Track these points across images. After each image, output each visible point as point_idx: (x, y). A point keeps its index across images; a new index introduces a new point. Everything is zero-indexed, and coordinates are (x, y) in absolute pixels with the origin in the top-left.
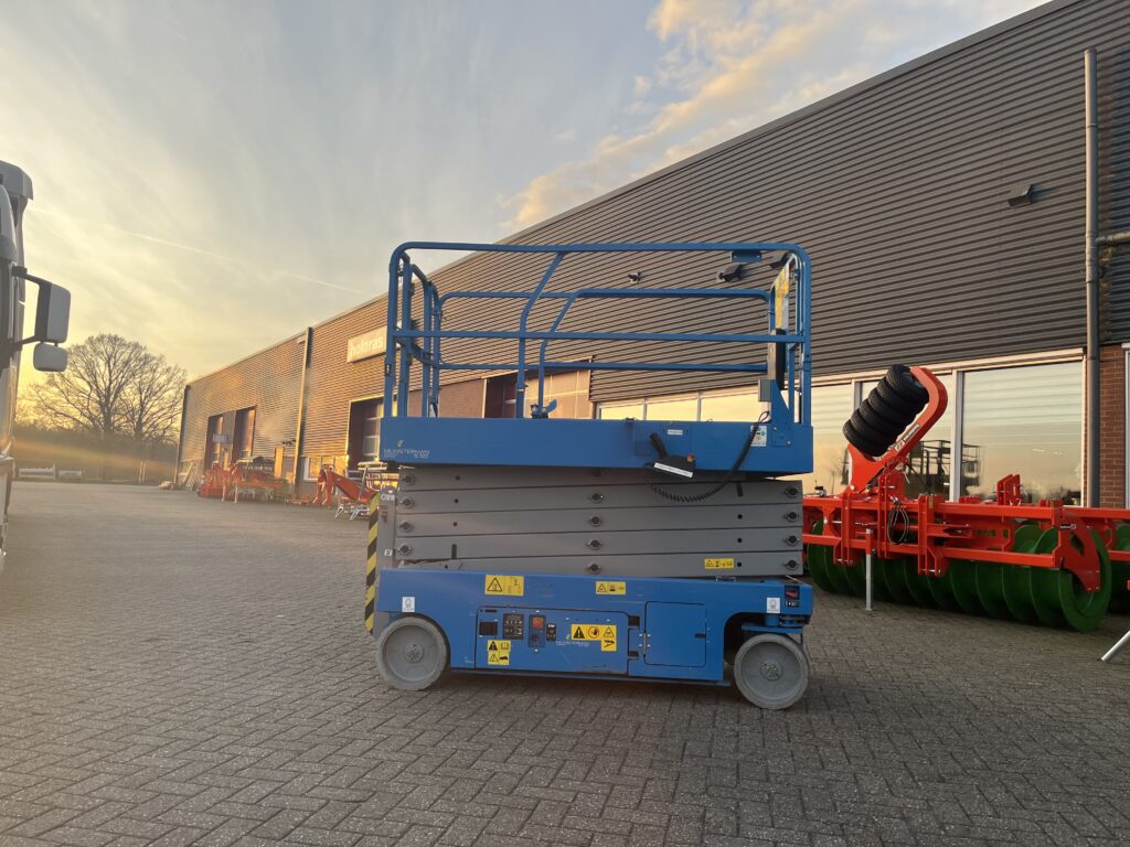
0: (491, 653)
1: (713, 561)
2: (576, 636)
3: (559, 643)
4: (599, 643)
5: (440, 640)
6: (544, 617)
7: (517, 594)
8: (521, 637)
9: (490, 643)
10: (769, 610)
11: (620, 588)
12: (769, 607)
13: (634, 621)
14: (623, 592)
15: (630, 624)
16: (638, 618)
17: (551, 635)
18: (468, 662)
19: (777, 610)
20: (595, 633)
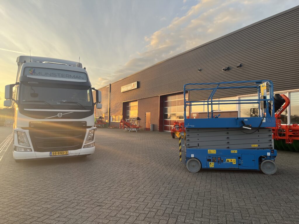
0: (210, 165)
1: (253, 145)
2: (227, 161)
3: (224, 163)
4: (232, 162)
5: (200, 163)
6: (220, 158)
7: (214, 153)
8: (216, 162)
9: (210, 163)
10: (268, 155)
11: (236, 152)
12: (268, 154)
13: (239, 158)
14: (237, 152)
15: (238, 159)
16: (240, 157)
17: (222, 161)
18: (206, 167)
19: (269, 155)
20: (231, 160)
